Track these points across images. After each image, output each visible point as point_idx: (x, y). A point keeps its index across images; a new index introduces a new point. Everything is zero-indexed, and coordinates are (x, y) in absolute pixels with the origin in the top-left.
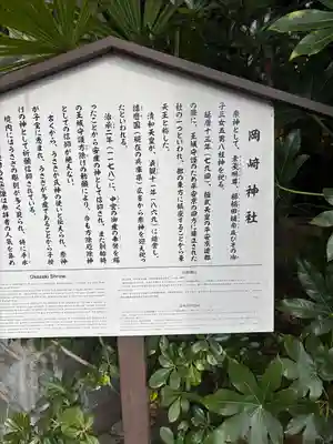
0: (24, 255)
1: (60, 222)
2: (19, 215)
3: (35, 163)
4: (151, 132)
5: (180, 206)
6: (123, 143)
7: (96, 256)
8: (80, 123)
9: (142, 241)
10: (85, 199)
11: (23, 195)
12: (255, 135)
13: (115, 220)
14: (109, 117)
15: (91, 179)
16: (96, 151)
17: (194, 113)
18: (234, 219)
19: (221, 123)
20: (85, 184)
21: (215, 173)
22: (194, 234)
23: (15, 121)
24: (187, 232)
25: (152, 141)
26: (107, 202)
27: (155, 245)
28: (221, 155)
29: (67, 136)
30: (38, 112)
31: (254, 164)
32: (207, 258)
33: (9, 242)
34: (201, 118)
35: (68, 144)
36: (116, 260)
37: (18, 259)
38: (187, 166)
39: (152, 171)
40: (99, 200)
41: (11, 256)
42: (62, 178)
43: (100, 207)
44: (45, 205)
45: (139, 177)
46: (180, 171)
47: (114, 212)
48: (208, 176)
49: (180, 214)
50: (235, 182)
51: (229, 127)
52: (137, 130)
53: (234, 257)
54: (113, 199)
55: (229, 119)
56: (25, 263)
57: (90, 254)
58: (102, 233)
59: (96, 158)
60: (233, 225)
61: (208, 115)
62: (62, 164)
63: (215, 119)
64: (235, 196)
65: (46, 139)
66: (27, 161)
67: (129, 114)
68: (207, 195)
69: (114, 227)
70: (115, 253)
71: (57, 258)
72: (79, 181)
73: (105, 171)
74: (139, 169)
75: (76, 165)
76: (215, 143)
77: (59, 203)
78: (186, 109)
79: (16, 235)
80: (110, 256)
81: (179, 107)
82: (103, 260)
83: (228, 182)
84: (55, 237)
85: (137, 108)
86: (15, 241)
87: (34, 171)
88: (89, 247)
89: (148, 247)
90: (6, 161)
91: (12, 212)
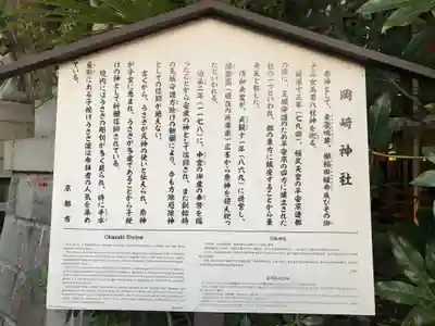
0: (101, 212)
1: (144, 177)
2: (101, 168)
3: (125, 116)
4: (242, 89)
5: (270, 164)
6: (214, 99)
7: (178, 216)
8: (172, 79)
9: (227, 201)
10: (172, 154)
11: (109, 149)
12: (347, 94)
13: (200, 176)
14: (201, 74)
15: (179, 132)
16: (186, 106)
17: (285, 72)
18: (327, 180)
19: (313, 82)
20: (172, 139)
21: (306, 131)
22: (284, 195)
23: (110, 75)
24: (276, 192)
25: (242, 97)
26: (193, 159)
27: (241, 206)
28: (313, 113)
29: (158, 91)
30: (132, 67)
31: (346, 123)
32: (298, 222)
33: (87, 197)
34: (292, 75)
35: (158, 98)
36: (199, 221)
37: (94, 217)
38: (277, 123)
39: (241, 128)
40: (186, 155)
41: (88, 212)
42: (151, 132)
43: (186, 163)
44: (130, 158)
45: (228, 133)
46: (270, 128)
47: (200, 168)
48: (299, 134)
49: (270, 172)
50: (327, 140)
51: (320, 87)
52: (228, 87)
53: (327, 223)
54: (200, 154)
55: (320, 78)
56: (101, 221)
57: (171, 213)
58: (186, 190)
59: (186, 113)
60: (327, 187)
61: (299, 74)
62: (151, 118)
63: (306, 79)
64: (327, 156)
65: (137, 92)
66: (117, 114)
67: (222, 71)
68: (298, 153)
69: (200, 184)
70: (199, 213)
71: (136, 217)
72: (166, 134)
74: (228, 125)
75: (165, 122)
76: (306, 100)
77: (144, 158)
78: (279, 68)
79: (95, 191)
80: (192, 217)
81: (270, 66)
82: (185, 221)
83: (320, 142)
84: (136, 194)
85: (229, 66)
86: (94, 196)
87: (124, 125)
88: (171, 205)
89: (233, 208)
90: (96, 113)
91: (95, 164)
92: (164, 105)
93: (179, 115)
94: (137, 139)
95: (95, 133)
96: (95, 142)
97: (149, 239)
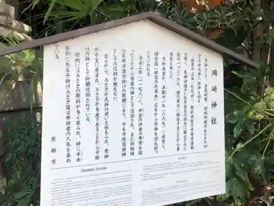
0: (78, 154)
1: (106, 128)
2: (78, 123)
3: (93, 86)
4: (164, 69)
5: (178, 115)
6: (149, 75)
7: (128, 151)
8: (124, 61)
9: (156, 139)
10: (124, 111)
11: (83, 109)
12: (215, 73)
13: (141, 124)
14: (141, 58)
15: (128, 97)
16: (132, 79)
17: (186, 58)
18: (205, 122)
19: (199, 65)
20: (124, 100)
21: (196, 94)
22: (185, 132)
23: (82, 58)
24: (182, 131)
25: (164, 73)
26: (137, 113)
27: (163, 141)
28: (199, 83)
29: (115, 69)
30: (98, 51)
31: (214, 89)
32: (192, 148)
33: (68, 144)
34: (189, 62)
35: (115, 74)
36: (140, 153)
37: (74, 157)
38: (182, 89)
39: (163, 92)
40: (133, 111)
41: (69, 155)
42: (111, 96)
43: (132, 116)
44: (97, 115)
45: (156, 96)
46: (178, 92)
47: (140, 119)
48: (192, 96)
49: (178, 119)
50: (206, 99)
51: (203, 68)
52: (156, 67)
53: (205, 146)
54: (140, 110)
55: (203, 62)
56: (78, 160)
57: (124, 149)
58: (132, 134)
59: (132, 84)
60: (205, 126)
61: (193, 61)
62: (111, 87)
63: (196, 64)
64: (206, 108)
65: (102, 69)
66: (88, 84)
67: (152, 57)
68: (192, 107)
69: (140, 129)
70: (140, 148)
72: (120, 98)
73: (137, 92)
74: (156, 91)
75: (119, 88)
76: (196, 76)
77: (107, 114)
78: (182, 56)
79: (74, 138)
80: (136, 151)
81: (179, 55)
82: (132, 154)
83: (202, 100)
84: (102, 139)
85: (157, 54)
86: (73, 143)
87: (93, 92)
88: (124, 144)
89: (159, 142)
90: (73, 84)
91: (73, 121)
92: (120, 78)
93: (128, 85)
94: (102, 102)
95: (73, 99)
96: (73, 104)
97: (110, 168)
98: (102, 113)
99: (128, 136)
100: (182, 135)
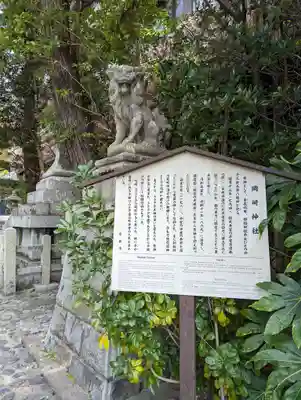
0: (136, 245)
1: (155, 229)
2: (136, 225)
3: (146, 200)
4: (202, 187)
6: (188, 191)
7: (171, 248)
8: (168, 182)
9: (195, 241)
10: (168, 218)
11: (139, 215)
12: (255, 188)
13: (182, 229)
14: (182, 180)
15: (171, 208)
16: (174, 195)
17: (223, 178)
18: (245, 231)
19: (237, 182)
20: (168, 211)
21: (234, 207)
22: (223, 238)
23: (139, 182)
24: (220, 237)
25: (202, 190)
26: (178, 220)
27: (202, 244)
28: (237, 198)
29: (162, 188)
30: (149, 178)
31: (255, 202)
32: (231, 252)
33: (129, 238)
34: (227, 180)
35: (161, 192)
36: (181, 251)
37: (132, 247)
38: (219, 202)
39: (202, 205)
40: (175, 218)
41: (129, 246)
42: (158, 207)
43: (174, 222)
44: (148, 220)
45: (195, 208)
46: (216, 205)
47: (181, 225)
48: (231, 208)
49: (216, 227)
50: (245, 211)
51: (241, 185)
52: (195, 186)
53: (246, 253)
54: (181, 218)
55: (241, 180)
56: (135, 249)
57: (168, 246)
58: (175, 236)
59: (175, 199)
60: (245, 235)
61: (230, 179)
62: (158, 201)
63: (234, 181)
64: (245, 219)
65: (152, 188)
66: (142, 199)
67: (192, 178)
68: (230, 218)
69: (181, 233)
70: (181, 247)
71: (151, 248)
72: (165, 209)
73: (178, 203)
74: (195, 204)
75: (165, 202)
76: (234, 192)
77: (155, 220)
78: (220, 176)
79: (133, 235)
80: (178, 248)
81: (216, 176)
82: (174, 250)
83: (241, 212)
84: (151, 237)
85: (195, 176)
86: (132, 238)
87: (145, 204)
88: (168, 242)
89: (198, 244)
90: (133, 199)
91: (133, 223)
92: (164, 195)
93: (171, 199)
94: (152, 211)
95: (133, 209)
96: (132, 212)
97: (157, 258)
98: (152, 218)
99: (171, 237)
100: (220, 241)
